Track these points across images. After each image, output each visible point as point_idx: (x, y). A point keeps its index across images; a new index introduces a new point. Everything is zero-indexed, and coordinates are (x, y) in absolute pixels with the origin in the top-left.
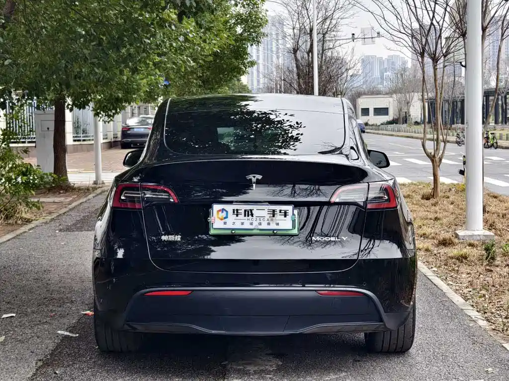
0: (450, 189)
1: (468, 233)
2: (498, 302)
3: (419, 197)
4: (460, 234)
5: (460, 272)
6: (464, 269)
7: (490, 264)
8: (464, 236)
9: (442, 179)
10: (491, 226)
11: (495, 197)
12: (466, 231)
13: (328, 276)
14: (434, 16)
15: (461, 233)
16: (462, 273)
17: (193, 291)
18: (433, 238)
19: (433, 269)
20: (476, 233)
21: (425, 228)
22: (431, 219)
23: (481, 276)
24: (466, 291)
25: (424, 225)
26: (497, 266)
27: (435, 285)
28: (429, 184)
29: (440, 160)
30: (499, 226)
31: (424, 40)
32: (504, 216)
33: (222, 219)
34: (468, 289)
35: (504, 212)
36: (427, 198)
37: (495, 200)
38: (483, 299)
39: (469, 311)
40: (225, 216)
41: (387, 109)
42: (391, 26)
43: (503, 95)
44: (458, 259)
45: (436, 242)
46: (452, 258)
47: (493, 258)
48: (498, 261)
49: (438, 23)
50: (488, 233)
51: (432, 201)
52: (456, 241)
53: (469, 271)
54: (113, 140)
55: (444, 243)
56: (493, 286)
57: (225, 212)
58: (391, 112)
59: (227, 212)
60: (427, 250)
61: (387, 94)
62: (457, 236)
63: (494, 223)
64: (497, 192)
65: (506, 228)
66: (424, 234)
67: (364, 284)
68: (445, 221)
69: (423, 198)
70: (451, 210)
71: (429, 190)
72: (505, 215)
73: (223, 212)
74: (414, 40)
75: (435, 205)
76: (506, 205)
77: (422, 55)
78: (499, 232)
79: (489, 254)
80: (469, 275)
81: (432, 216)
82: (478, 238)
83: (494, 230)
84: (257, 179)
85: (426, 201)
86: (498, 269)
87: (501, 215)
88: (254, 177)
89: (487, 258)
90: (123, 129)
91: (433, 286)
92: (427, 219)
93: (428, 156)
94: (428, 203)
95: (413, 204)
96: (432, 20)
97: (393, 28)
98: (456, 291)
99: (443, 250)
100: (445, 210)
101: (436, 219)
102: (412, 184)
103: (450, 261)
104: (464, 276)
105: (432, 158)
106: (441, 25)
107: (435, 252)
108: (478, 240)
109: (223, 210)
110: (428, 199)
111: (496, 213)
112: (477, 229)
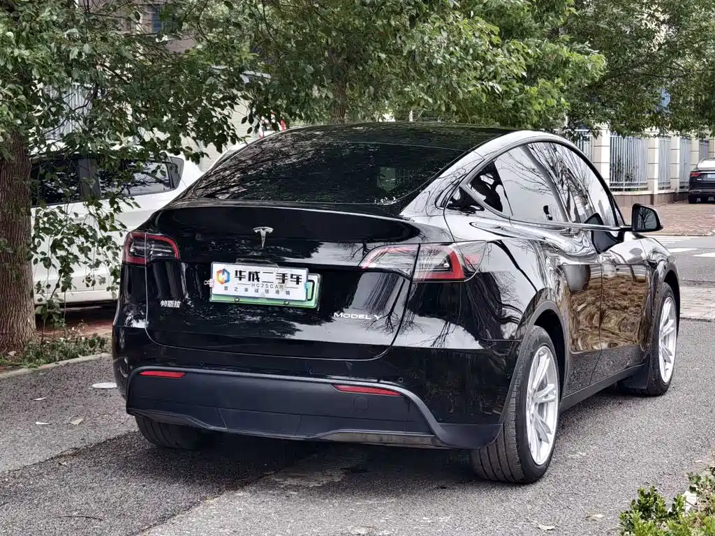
13: (349, 366)
17: (186, 372)
33: (222, 283)
40: (226, 279)
54: (678, 191)
57: (226, 274)
59: (229, 273)
67: (401, 380)
73: (223, 273)
84: (267, 233)
88: (264, 229)
90: (691, 175)
109: (224, 270)
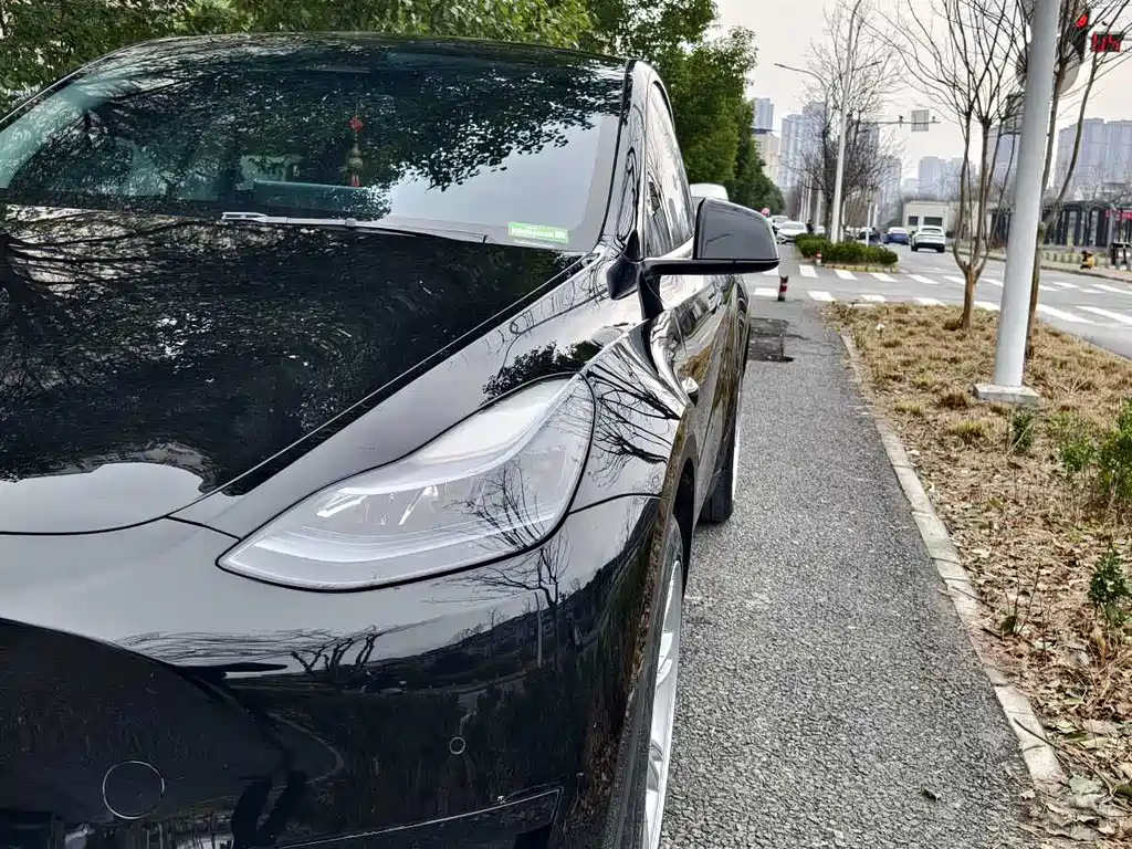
0: (991, 319)
1: (995, 389)
2: (1015, 543)
3: (939, 326)
4: (979, 390)
5: (959, 464)
6: (969, 457)
7: (1019, 452)
8: (987, 394)
9: (977, 304)
10: (1038, 379)
11: (1056, 335)
12: (992, 386)
14: (991, 59)
15: (982, 388)
16: (963, 466)
18: (936, 391)
19: (912, 452)
20: (1009, 390)
21: (929, 373)
22: (945, 360)
23: (997, 476)
24: (958, 506)
25: (929, 368)
26: (1032, 457)
27: (901, 487)
28: (959, 309)
29: (978, 273)
30: (1052, 381)
31: (973, 95)
32: (1063, 364)
34: (963, 504)
35: (1065, 358)
36: (951, 327)
37: (1054, 338)
38: (987, 531)
39: (947, 564)
41: (941, 219)
42: (926, 71)
43: (1088, 210)
44: (963, 436)
45: (936, 399)
46: (952, 433)
47: (1027, 443)
48: (1037, 445)
49: (997, 69)
50: (1029, 391)
51: (958, 332)
52: (972, 400)
53: (976, 463)
55: (952, 403)
56: (1015, 502)
58: (945, 222)
60: (916, 413)
61: (942, 201)
62: (975, 393)
63: (1044, 375)
64: (1060, 328)
65: (1062, 385)
66: (924, 384)
68: (965, 365)
69: (945, 328)
70: (982, 349)
71: (958, 316)
72: (1066, 363)
74: (957, 93)
75: (960, 338)
76: (1070, 347)
77: (968, 115)
78: (1050, 393)
79: (1019, 435)
80: (974, 472)
81: (948, 354)
82: (1011, 399)
83: (1041, 387)
85: (951, 333)
86: (1033, 463)
87: (1058, 364)
89: (1015, 441)
91: (898, 490)
92: (939, 359)
93: (961, 266)
94: (950, 334)
95: (928, 335)
96: (987, 64)
97: (928, 73)
98: (938, 507)
99: (945, 416)
100: (973, 348)
101: (955, 360)
102: (938, 306)
103: (950, 439)
104: (965, 471)
105: (966, 270)
106: (1000, 72)
107: (931, 417)
108: (1010, 403)
110: (953, 329)
111: (1052, 359)
112: (1012, 383)
